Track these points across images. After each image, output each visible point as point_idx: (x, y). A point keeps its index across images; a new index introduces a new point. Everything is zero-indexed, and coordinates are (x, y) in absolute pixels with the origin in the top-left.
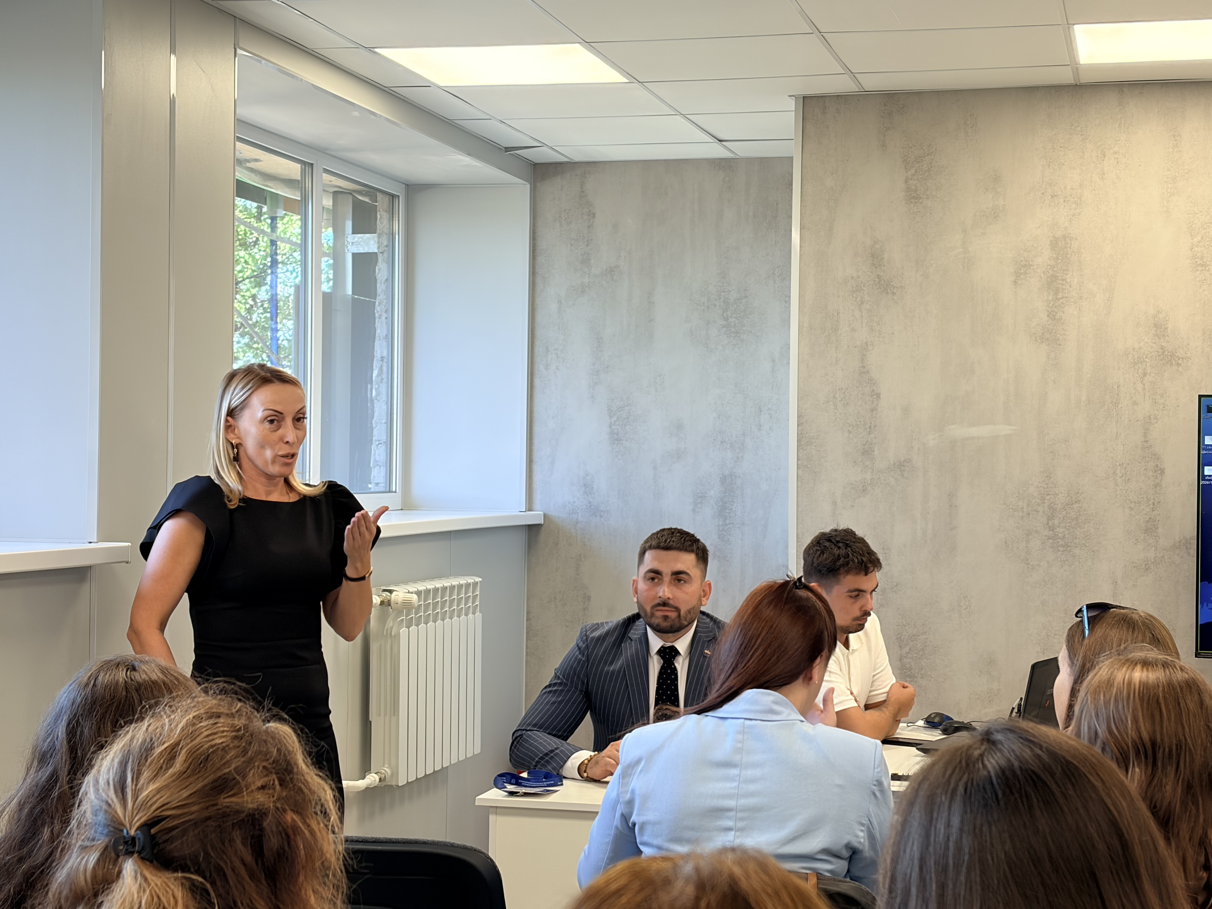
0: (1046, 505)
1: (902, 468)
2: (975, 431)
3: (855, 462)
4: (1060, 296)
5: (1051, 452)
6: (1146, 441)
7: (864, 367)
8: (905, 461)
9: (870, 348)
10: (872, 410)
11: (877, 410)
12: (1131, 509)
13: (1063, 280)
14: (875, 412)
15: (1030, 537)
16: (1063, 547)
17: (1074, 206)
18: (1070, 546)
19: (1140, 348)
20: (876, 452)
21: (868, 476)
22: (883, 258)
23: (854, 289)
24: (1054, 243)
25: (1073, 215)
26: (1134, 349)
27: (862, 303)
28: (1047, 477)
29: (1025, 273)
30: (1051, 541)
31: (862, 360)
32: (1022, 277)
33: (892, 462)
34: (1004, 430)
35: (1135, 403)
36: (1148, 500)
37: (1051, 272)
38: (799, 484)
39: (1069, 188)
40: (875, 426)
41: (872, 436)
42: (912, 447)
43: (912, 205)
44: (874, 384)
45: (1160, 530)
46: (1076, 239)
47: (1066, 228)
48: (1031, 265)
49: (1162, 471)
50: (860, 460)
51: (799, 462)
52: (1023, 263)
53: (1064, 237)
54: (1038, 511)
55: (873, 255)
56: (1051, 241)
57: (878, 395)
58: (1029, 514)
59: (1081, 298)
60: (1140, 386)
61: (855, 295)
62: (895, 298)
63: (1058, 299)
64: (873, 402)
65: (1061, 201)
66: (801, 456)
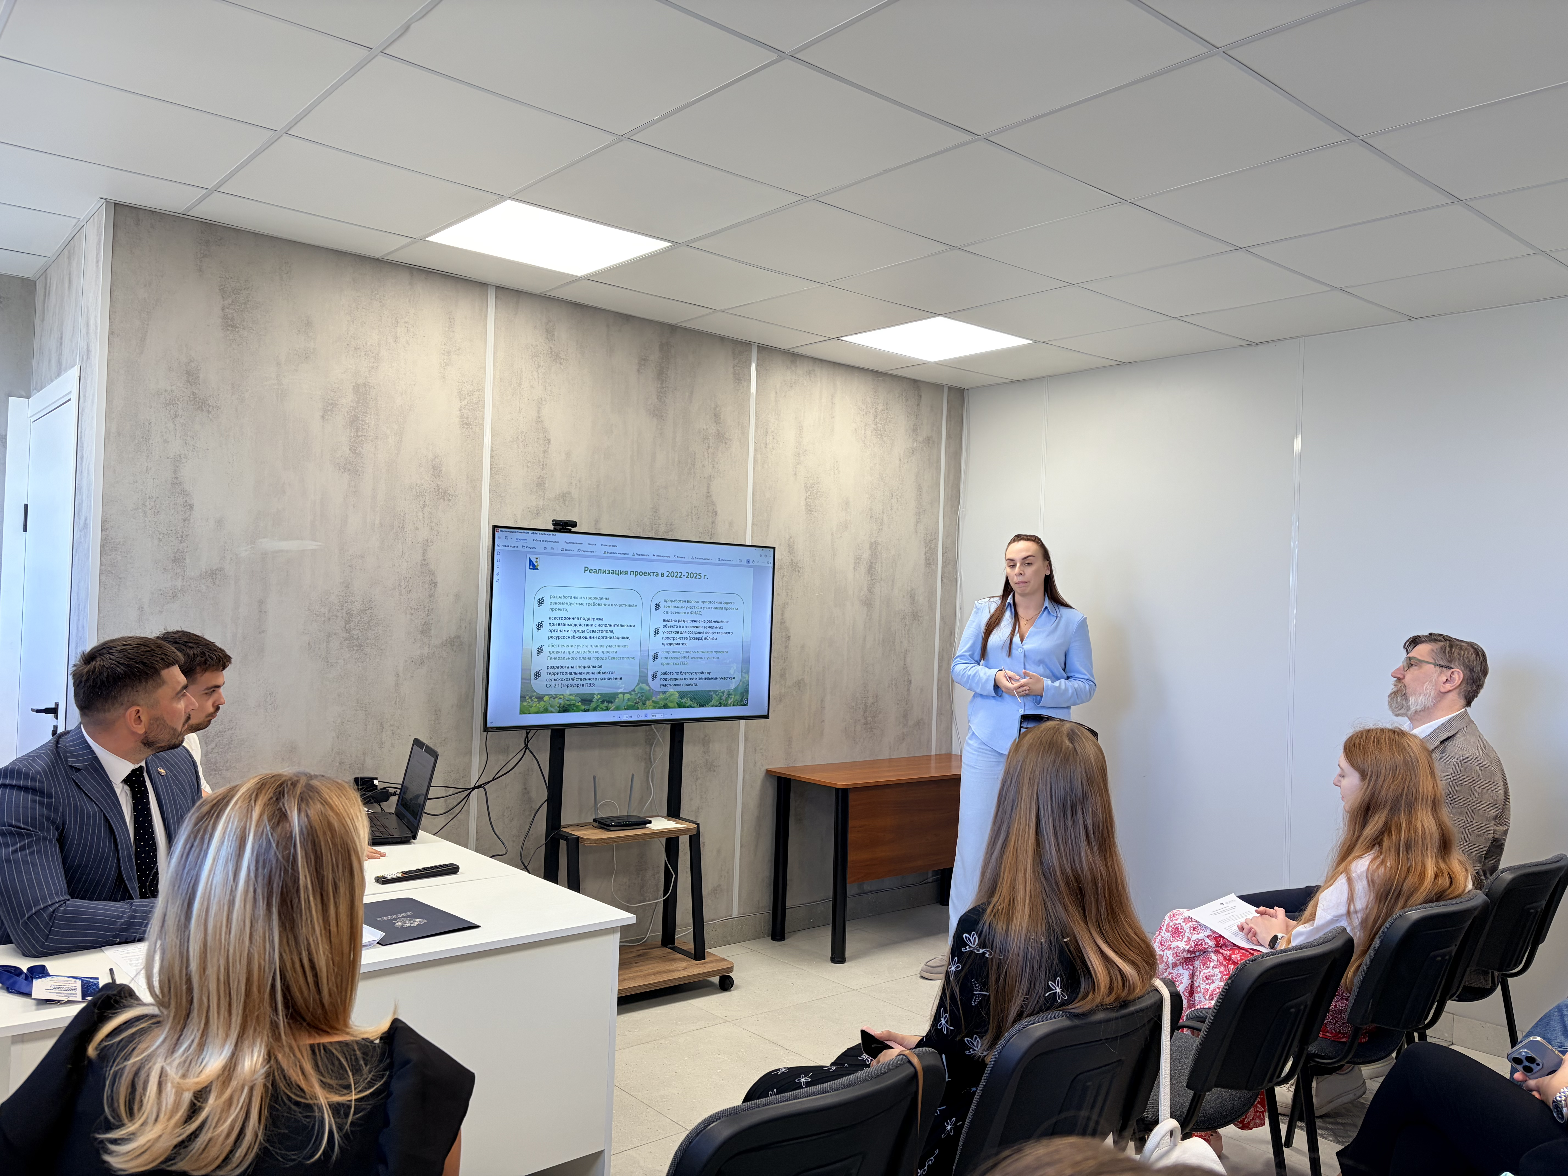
0: (344, 611)
1: (214, 576)
2: (284, 545)
3: (165, 569)
4: (360, 434)
5: (350, 566)
6: (424, 560)
7: (176, 478)
8: (216, 570)
9: (184, 460)
10: (184, 521)
11: (189, 520)
12: (411, 614)
13: (363, 421)
14: (187, 522)
15: (330, 639)
16: (357, 646)
17: (373, 360)
18: (362, 646)
19: (422, 484)
20: (188, 561)
21: (179, 583)
22: (198, 377)
23: (168, 402)
24: (356, 388)
25: (372, 368)
26: (417, 485)
27: (176, 416)
28: (346, 587)
29: (332, 410)
30: (347, 642)
31: (175, 472)
32: (329, 413)
33: (204, 570)
34: (311, 545)
35: (417, 529)
36: (425, 607)
37: (353, 413)
38: (102, 589)
39: (369, 344)
40: (187, 535)
41: (184, 544)
42: (225, 557)
43: (229, 332)
44: (187, 495)
45: (432, 632)
46: (374, 388)
47: (366, 377)
48: (337, 404)
49: (436, 584)
50: (170, 567)
51: (103, 567)
52: (330, 401)
53: (365, 385)
54: (337, 617)
55: (188, 373)
56: (354, 386)
57: (191, 507)
58: (329, 619)
59: (377, 438)
60: (420, 515)
61: (168, 408)
62: (210, 416)
63: (359, 437)
64: (185, 513)
65: (363, 354)
66: (104, 560)
